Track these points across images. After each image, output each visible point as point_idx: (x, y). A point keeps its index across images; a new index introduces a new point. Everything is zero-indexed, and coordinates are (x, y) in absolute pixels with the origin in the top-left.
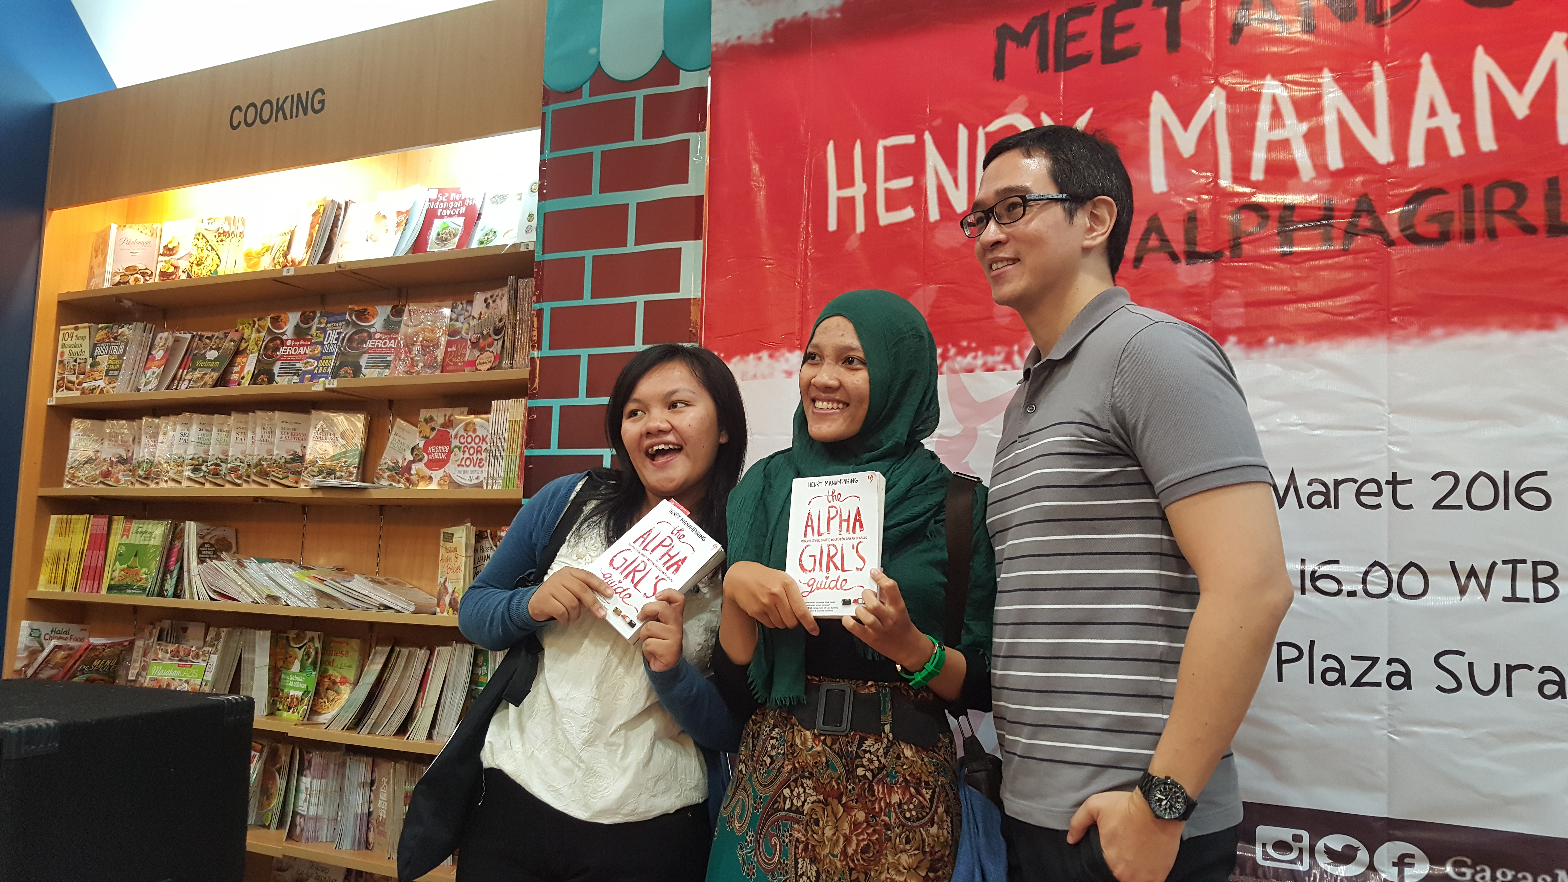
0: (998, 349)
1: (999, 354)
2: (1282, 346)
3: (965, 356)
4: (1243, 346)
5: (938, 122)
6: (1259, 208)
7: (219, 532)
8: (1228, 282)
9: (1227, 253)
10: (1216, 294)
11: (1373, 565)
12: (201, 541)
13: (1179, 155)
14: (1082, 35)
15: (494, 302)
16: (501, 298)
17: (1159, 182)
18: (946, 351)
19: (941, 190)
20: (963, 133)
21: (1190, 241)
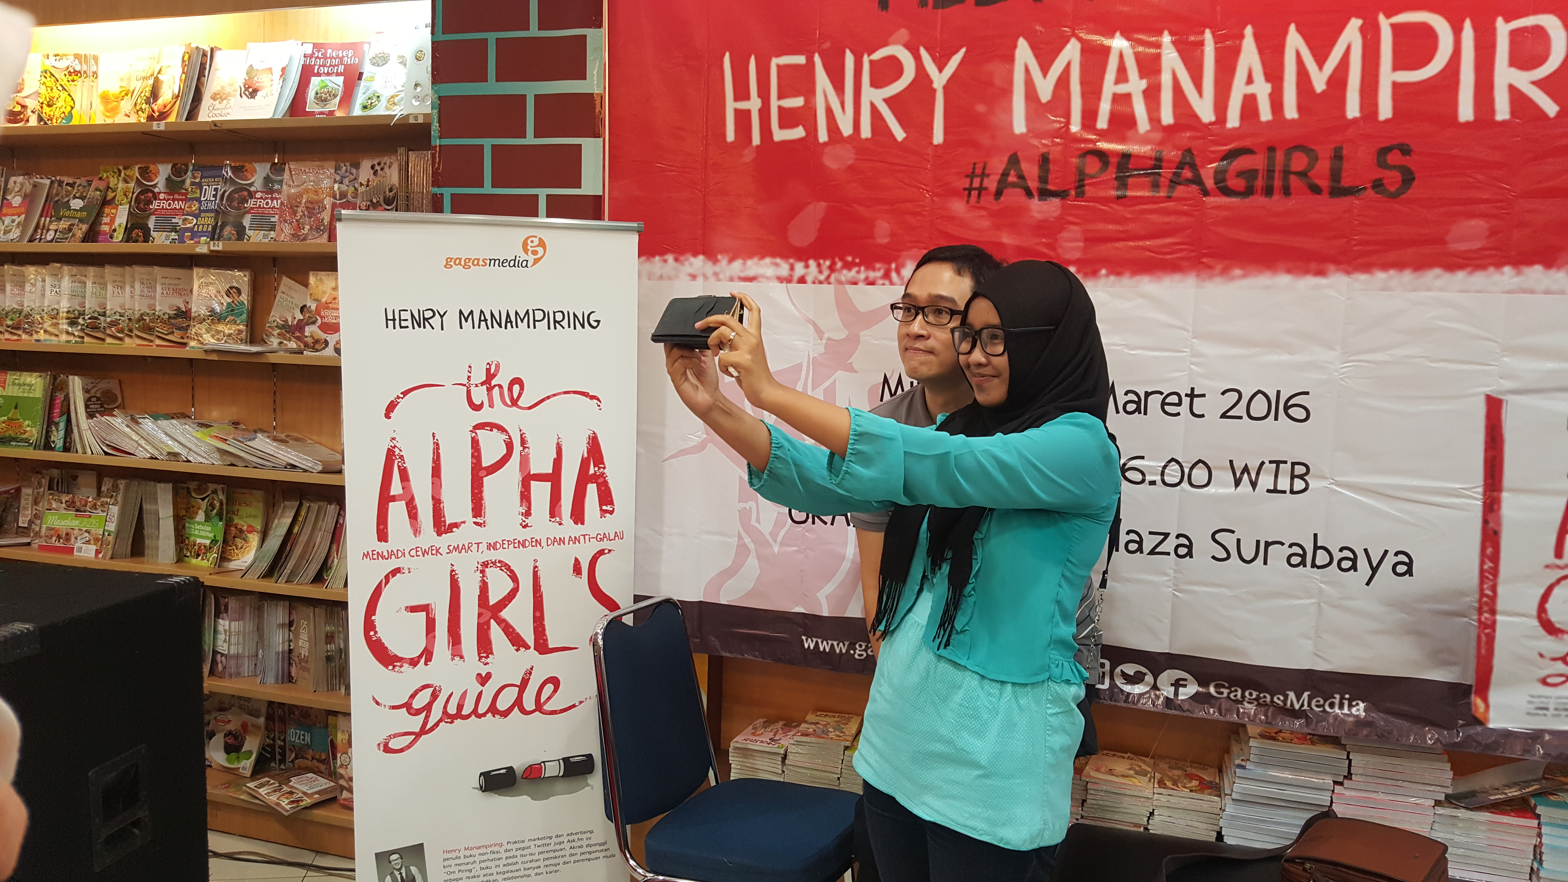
0: (878, 265)
1: (879, 270)
2: (1112, 278)
3: (850, 269)
5: (827, 46)
6: (1102, 155)
7: (104, 385)
8: (1071, 219)
9: (1073, 193)
10: (1063, 229)
11: (1170, 462)
12: (88, 396)
13: (1038, 100)
15: (382, 169)
16: (390, 167)
17: (1020, 126)
18: (833, 264)
19: (830, 113)
20: (849, 59)
21: (1043, 179)
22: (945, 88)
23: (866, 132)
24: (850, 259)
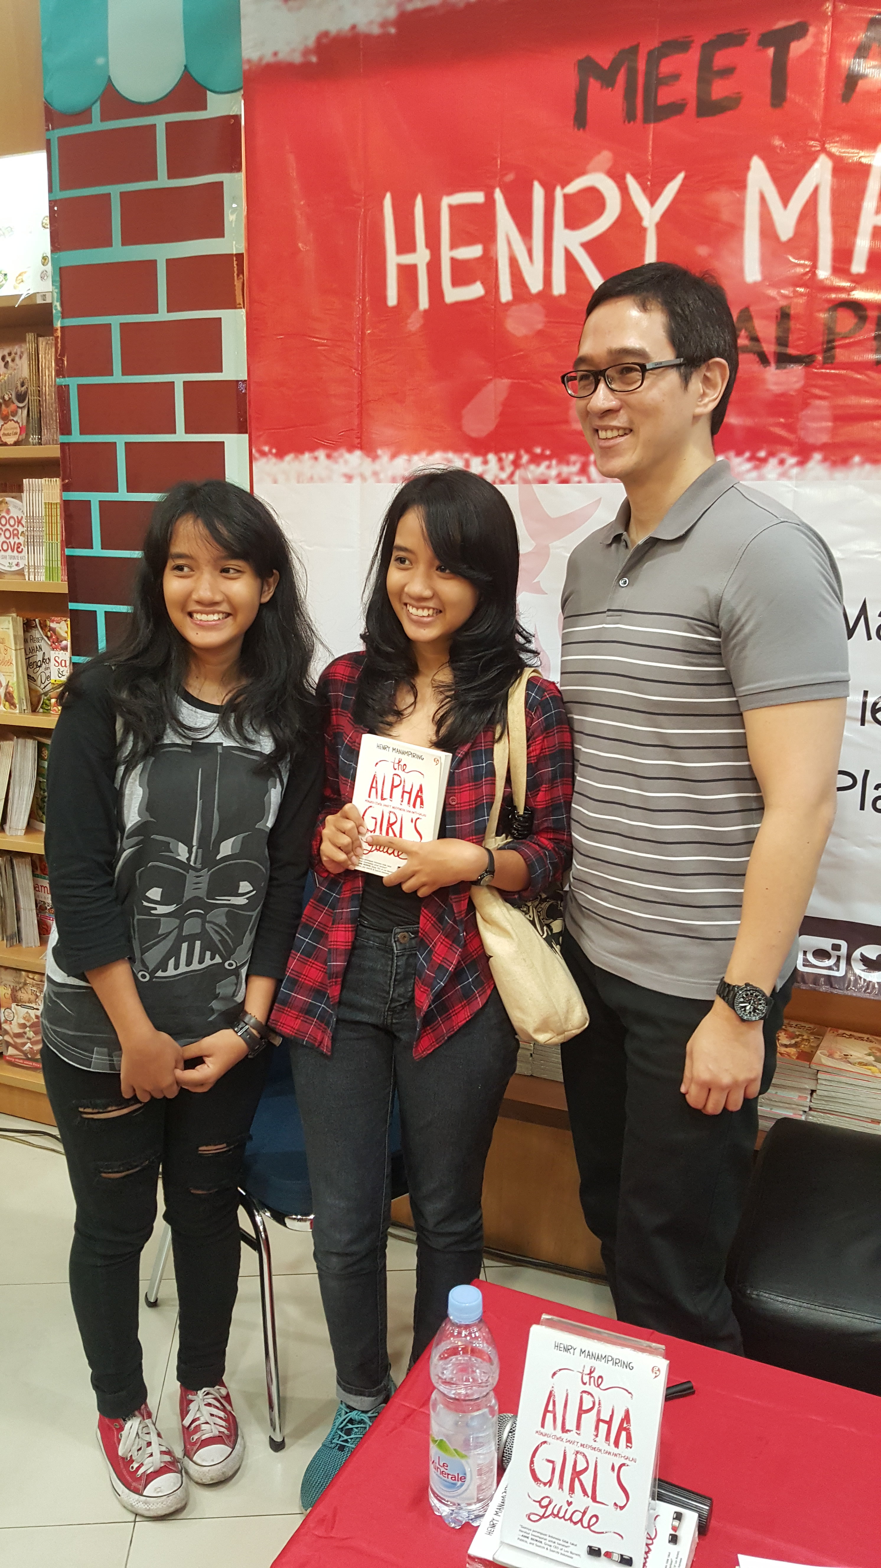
0: (573, 458)
1: (574, 463)
2: (868, 467)
3: (538, 464)
4: (827, 464)
5: (510, 177)
6: (856, 307)
8: (817, 391)
9: (820, 358)
10: (806, 405)
13: (776, 238)
14: (676, 77)
15: (13, 360)
16: (21, 357)
17: (752, 272)
18: (518, 457)
19: (513, 263)
20: (538, 193)
21: (782, 341)
22: (659, 226)
23: (559, 288)
24: (538, 450)
